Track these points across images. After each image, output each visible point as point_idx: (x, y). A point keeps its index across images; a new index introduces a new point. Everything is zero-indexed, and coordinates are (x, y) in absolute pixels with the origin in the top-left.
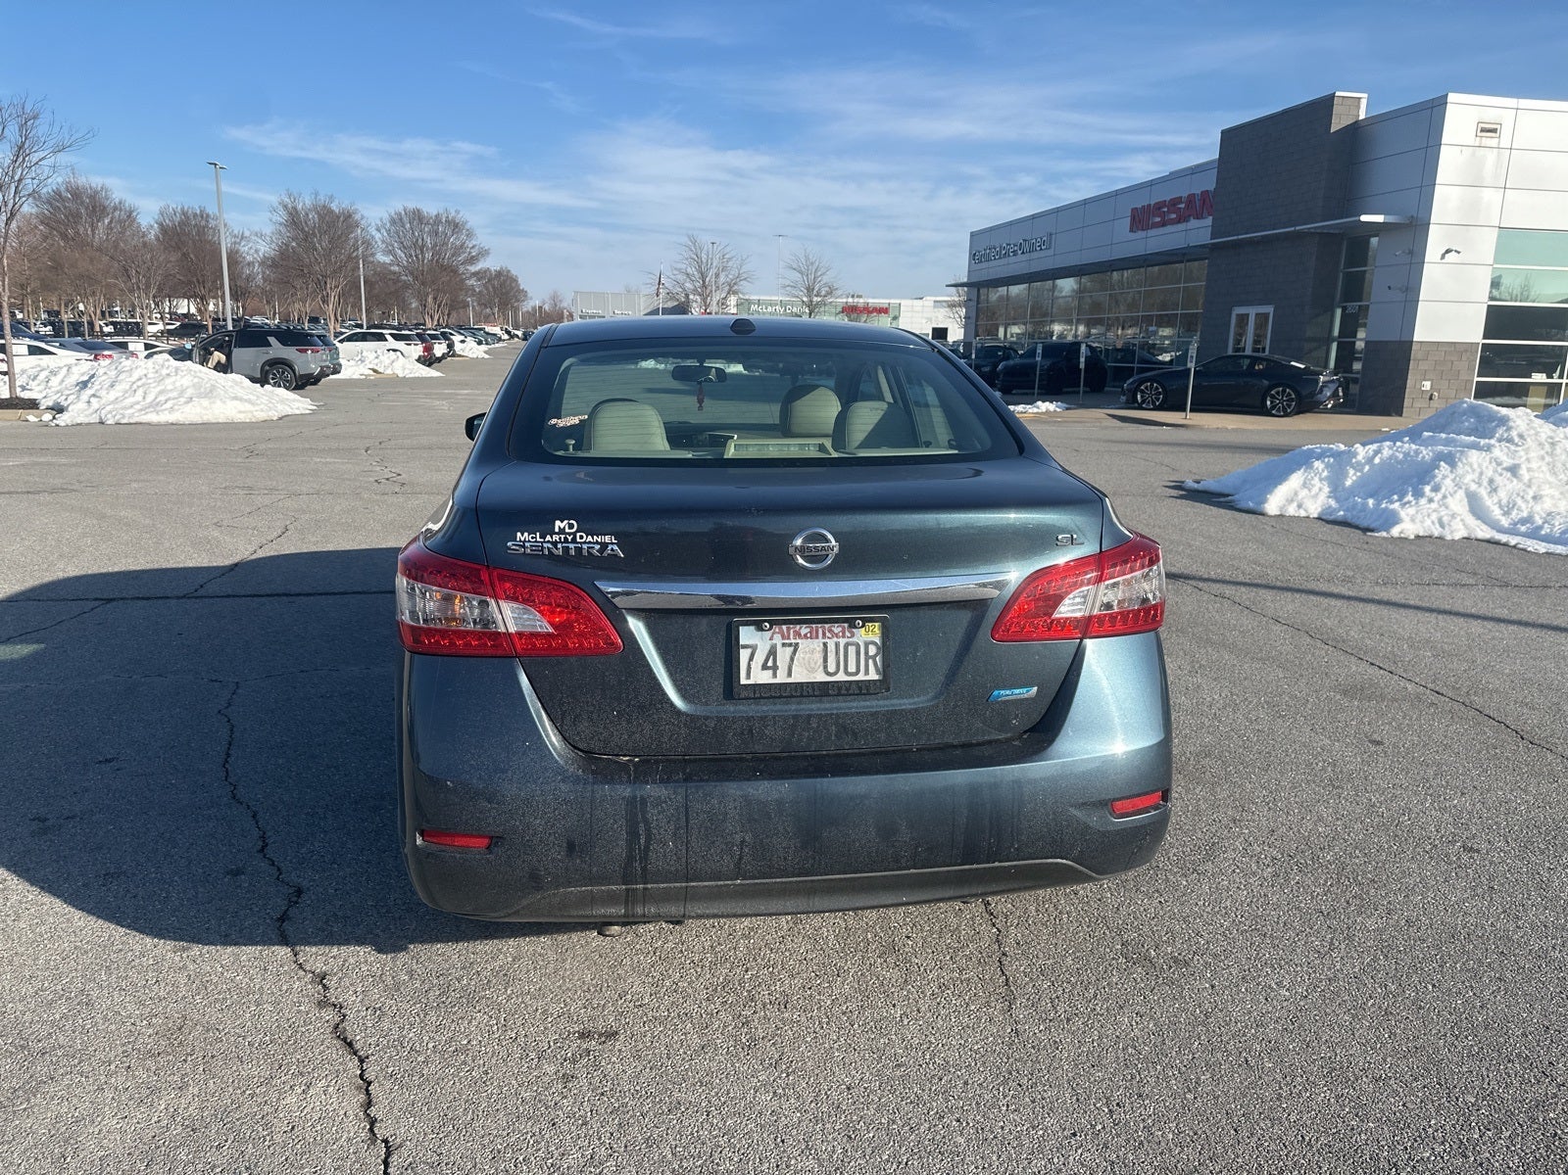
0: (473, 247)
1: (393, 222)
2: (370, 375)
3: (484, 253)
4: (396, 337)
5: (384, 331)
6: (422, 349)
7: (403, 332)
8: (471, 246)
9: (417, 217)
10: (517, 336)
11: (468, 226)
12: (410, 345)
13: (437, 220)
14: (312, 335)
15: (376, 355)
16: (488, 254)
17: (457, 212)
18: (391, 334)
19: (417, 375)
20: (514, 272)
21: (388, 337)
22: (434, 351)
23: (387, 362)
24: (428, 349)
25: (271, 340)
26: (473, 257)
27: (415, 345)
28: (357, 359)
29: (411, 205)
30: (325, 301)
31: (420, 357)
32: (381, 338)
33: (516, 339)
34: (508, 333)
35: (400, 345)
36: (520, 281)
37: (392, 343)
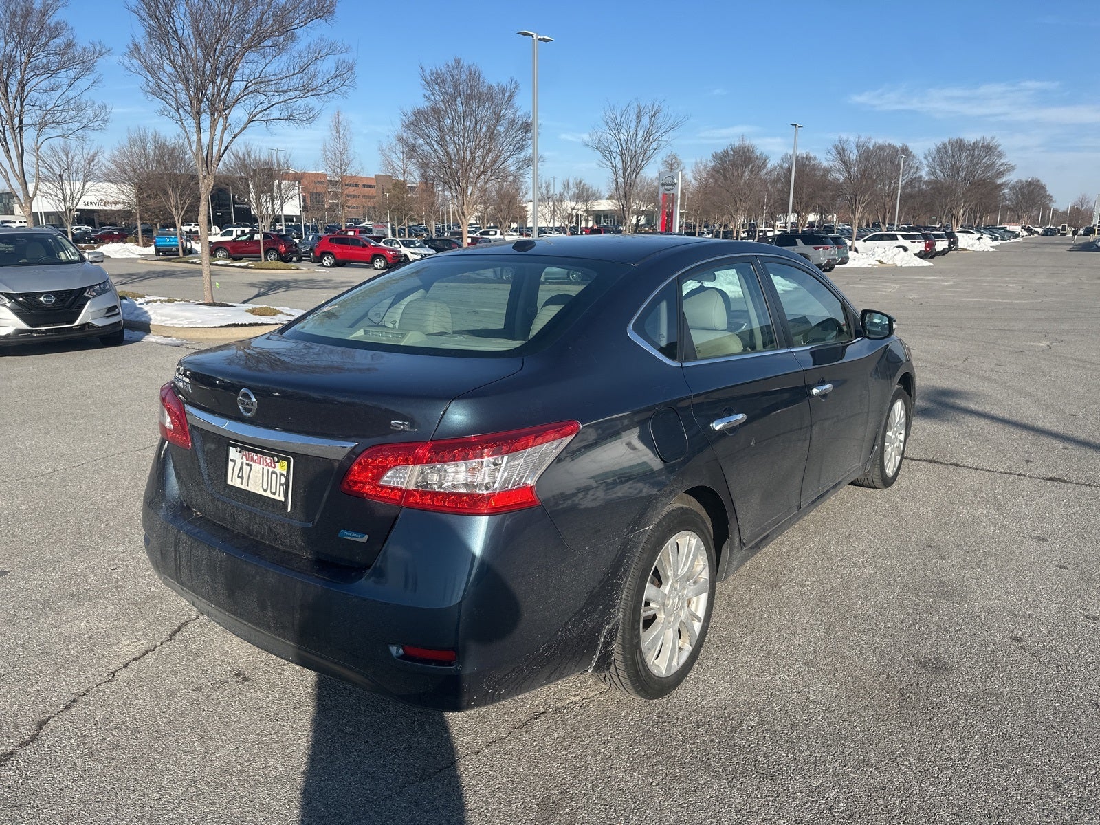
0: (1002, 165)
1: (939, 151)
2: (875, 265)
3: (1011, 169)
4: (905, 237)
5: (897, 233)
6: (924, 245)
7: (911, 233)
8: (999, 164)
9: (960, 145)
10: (1037, 233)
11: (999, 149)
12: (915, 242)
13: (975, 146)
14: (826, 238)
15: (884, 250)
16: (1014, 169)
17: (993, 138)
18: (901, 235)
19: (911, 265)
20: (1043, 182)
21: (899, 237)
22: (936, 247)
23: (891, 255)
24: (931, 246)
25: (799, 241)
26: (1001, 172)
27: (918, 242)
28: (870, 253)
29: (955, 137)
30: (854, 213)
31: (921, 251)
32: (894, 237)
33: (1036, 235)
34: (1029, 230)
35: (907, 243)
36: (1048, 188)
37: (901, 241)
